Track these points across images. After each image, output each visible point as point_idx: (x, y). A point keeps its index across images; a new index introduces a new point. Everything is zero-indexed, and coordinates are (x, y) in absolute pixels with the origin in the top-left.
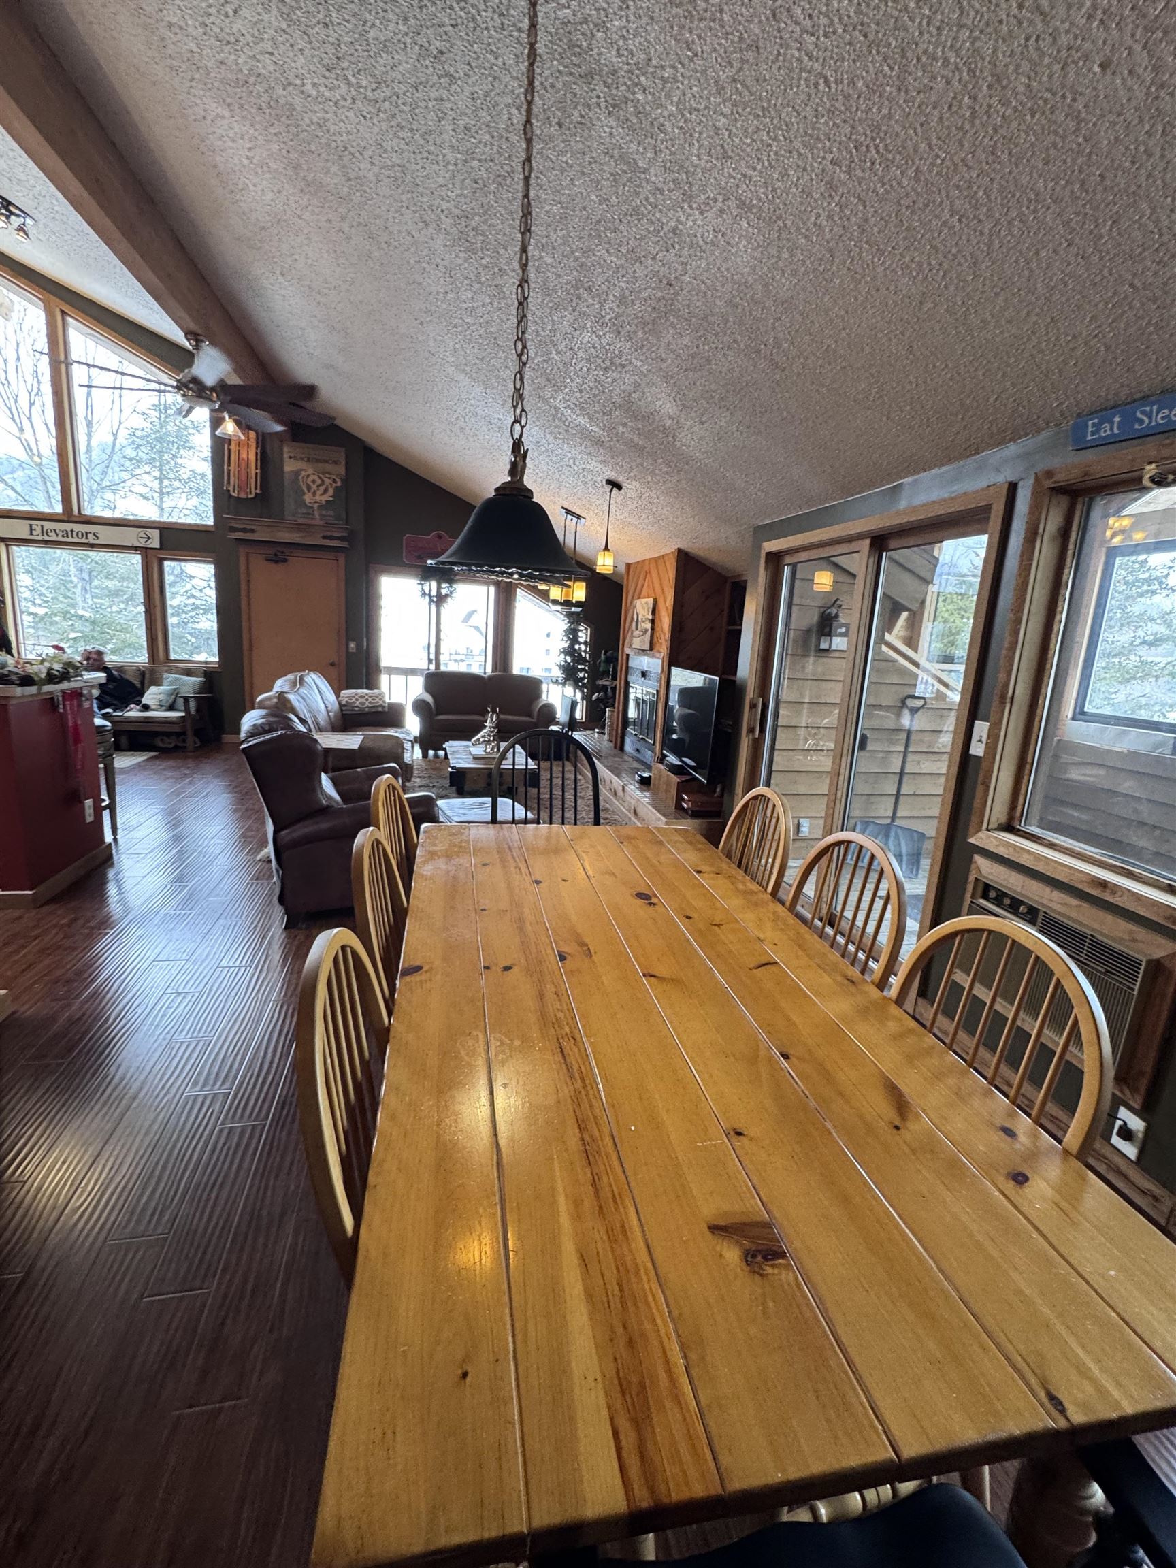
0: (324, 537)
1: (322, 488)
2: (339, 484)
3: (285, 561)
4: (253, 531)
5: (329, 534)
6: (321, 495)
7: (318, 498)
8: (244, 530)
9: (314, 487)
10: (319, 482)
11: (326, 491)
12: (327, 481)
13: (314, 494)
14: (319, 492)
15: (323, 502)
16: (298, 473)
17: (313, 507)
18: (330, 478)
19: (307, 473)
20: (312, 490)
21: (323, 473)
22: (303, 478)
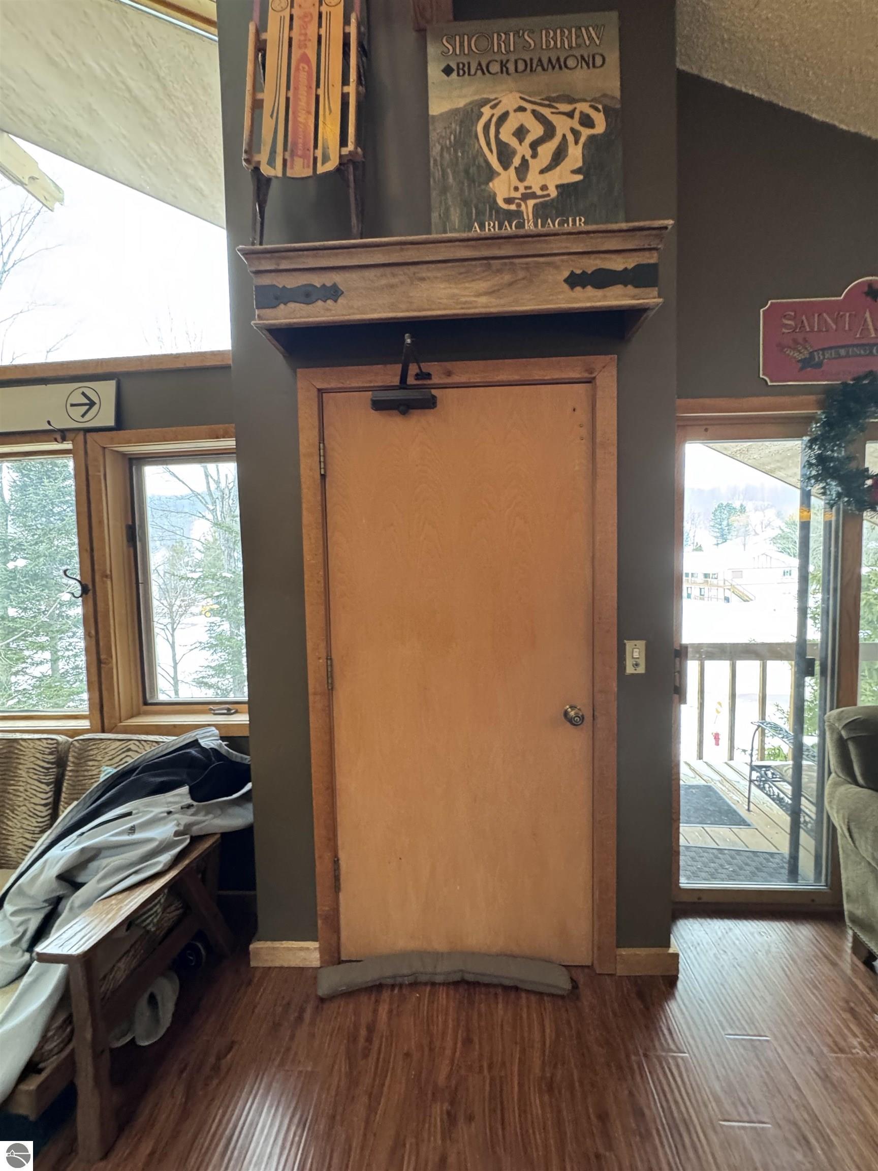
1: (547, 151)
2: (600, 127)
4: (334, 293)
5: (591, 265)
6: (542, 172)
7: (534, 180)
8: (307, 295)
9: (523, 150)
10: (536, 130)
11: (559, 156)
12: (563, 125)
13: (523, 170)
15: (553, 193)
16: (470, 115)
17: (518, 214)
18: (570, 115)
19: (498, 112)
20: (517, 161)
21: (550, 102)
22: (486, 127)
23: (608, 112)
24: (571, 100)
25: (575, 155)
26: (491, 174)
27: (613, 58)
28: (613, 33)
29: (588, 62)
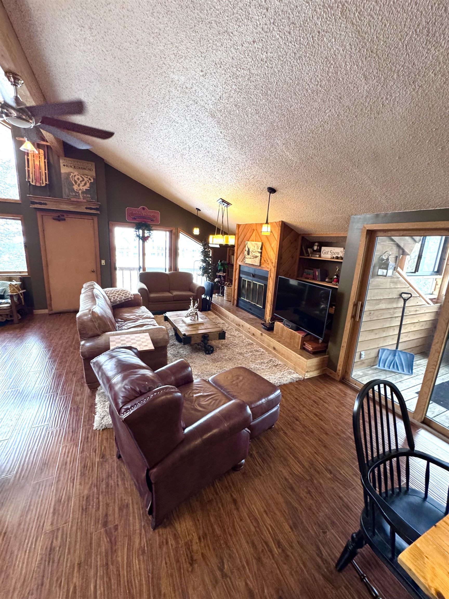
0: (86, 208)
1: (83, 183)
2: (92, 181)
3: (64, 220)
4: (46, 204)
5: (89, 206)
6: (83, 186)
7: (81, 187)
8: (41, 204)
9: (79, 182)
10: (81, 179)
11: (85, 184)
12: (86, 179)
13: (79, 185)
14: (81, 185)
15: (85, 190)
16: (69, 174)
17: (78, 192)
18: (87, 178)
19: (74, 174)
20: (78, 184)
21: (83, 175)
22: (72, 177)
23: (94, 179)
24: (87, 175)
25: (88, 185)
26: (73, 185)
27: (94, 170)
28: (94, 166)
29: (90, 170)
